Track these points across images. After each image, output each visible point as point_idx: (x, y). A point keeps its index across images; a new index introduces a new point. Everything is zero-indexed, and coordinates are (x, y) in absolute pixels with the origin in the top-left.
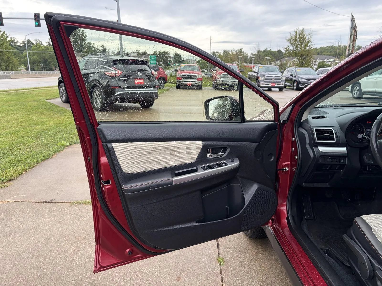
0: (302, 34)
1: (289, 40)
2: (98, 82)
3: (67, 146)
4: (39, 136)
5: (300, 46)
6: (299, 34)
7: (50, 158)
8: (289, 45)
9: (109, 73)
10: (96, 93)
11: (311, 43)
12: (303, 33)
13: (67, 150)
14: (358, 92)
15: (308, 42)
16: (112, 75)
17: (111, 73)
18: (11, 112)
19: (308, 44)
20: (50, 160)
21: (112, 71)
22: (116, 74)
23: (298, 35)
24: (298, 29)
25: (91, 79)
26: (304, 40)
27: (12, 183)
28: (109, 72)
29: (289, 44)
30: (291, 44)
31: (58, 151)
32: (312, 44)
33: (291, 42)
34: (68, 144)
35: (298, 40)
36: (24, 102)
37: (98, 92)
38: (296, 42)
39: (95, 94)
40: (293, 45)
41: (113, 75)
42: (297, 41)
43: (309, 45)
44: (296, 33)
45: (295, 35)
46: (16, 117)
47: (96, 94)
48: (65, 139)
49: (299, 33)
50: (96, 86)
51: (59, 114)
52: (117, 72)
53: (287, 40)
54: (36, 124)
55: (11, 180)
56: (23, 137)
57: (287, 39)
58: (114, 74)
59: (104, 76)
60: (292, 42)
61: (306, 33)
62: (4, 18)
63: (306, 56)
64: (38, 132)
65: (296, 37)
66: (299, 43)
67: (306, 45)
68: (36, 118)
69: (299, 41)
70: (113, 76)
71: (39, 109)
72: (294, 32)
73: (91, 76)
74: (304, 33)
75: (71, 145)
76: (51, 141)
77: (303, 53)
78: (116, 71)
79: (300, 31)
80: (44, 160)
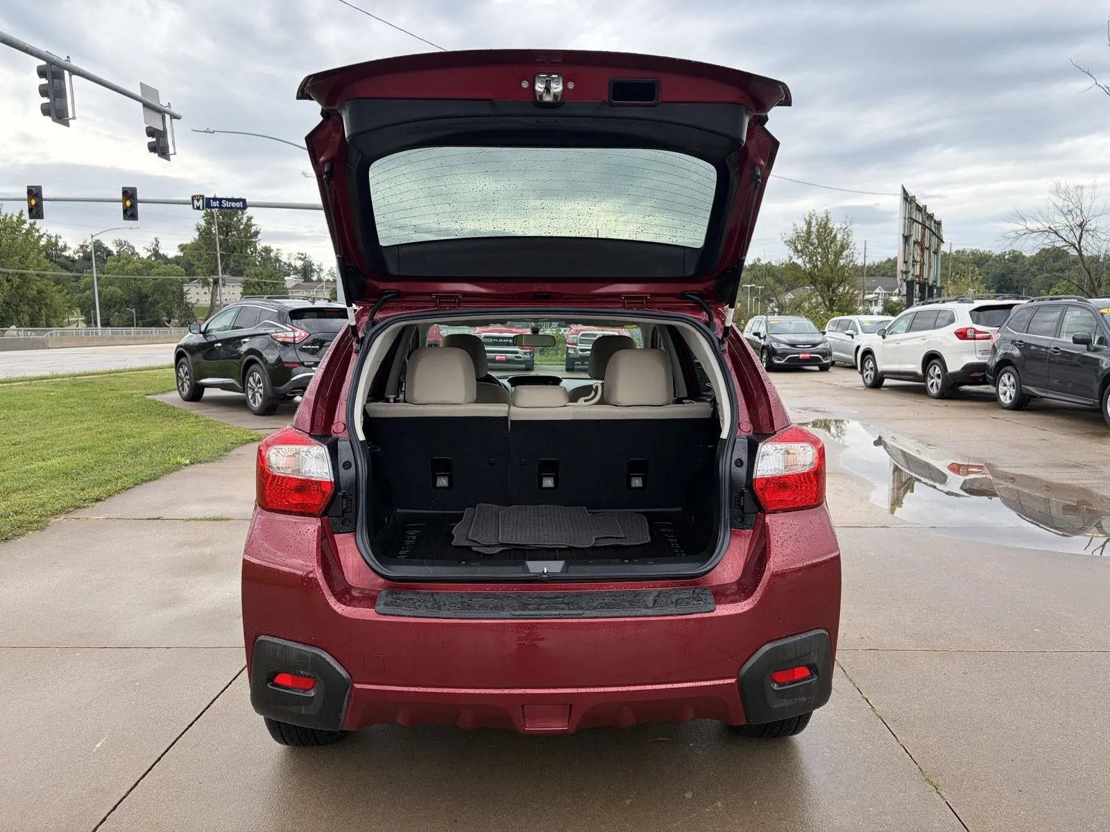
0: (824, 228)
1: (791, 243)
2: (260, 355)
3: (186, 465)
4: (134, 452)
5: (821, 257)
6: (817, 226)
7: (155, 479)
8: (792, 255)
9: (281, 336)
10: (253, 376)
11: (849, 250)
12: (826, 224)
13: (186, 470)
14: (872, 373)
15: (843, 248)
16: (287, 340)
17: (284, 336)
18: (73, 418)
19: (842, 252)
20: (157, 482)
21: (287, 331)
22: (294, 337)
23: (814, 229)
24: (814, 215)
25: (244, 348)
26: (831, 242)
27: (99, 503)
28: (281, 334)
29: (792, 253)
30: (798, 252)
31: (168, 471)
32: (853, 253)
33: (796, 247)
34: (188, 462)
35: (816, 241)
36: (96, 399)
37: (258, 375)
38: (811, 248)
39: (251, 379)
40: (803, 255)
41: (289, 340)
42: (812, 244)
43: (845, 253)
44: (809, 224)
45: (805, 228)
46: (85, 425)
47: (254, 380)
48: (182, 455)
49: (817, 224)
50: (256, 362)
51: (174, 421)
52: (297, 334)
53: (786, 242)
54: (128, 437)
55: (98, 500)
56: (106, 454)
57: (785, 239)
58: (291, 338)
59: (272, 343)
60: (799, 248)
61: (835, 225)
62: (46, 200)
63: (841, 283)
64: (133, 448)
65: (809, 233)
66: (820, 250)
67: (838, 255)
68: (126, 426)
69: (819, 244)
70: (290, 343)
71: (131, 411)
72: (804, 223)
73: (245, 342)
74: (831, 226)
75: (192, 463)
76: (157, 458)
77: (830, 275)
78: (293, 331)
79: (820, 220)
80: (146, 481)
